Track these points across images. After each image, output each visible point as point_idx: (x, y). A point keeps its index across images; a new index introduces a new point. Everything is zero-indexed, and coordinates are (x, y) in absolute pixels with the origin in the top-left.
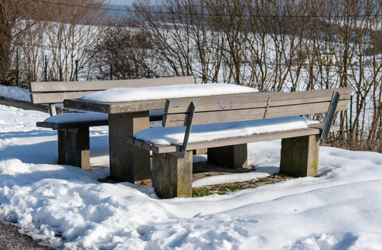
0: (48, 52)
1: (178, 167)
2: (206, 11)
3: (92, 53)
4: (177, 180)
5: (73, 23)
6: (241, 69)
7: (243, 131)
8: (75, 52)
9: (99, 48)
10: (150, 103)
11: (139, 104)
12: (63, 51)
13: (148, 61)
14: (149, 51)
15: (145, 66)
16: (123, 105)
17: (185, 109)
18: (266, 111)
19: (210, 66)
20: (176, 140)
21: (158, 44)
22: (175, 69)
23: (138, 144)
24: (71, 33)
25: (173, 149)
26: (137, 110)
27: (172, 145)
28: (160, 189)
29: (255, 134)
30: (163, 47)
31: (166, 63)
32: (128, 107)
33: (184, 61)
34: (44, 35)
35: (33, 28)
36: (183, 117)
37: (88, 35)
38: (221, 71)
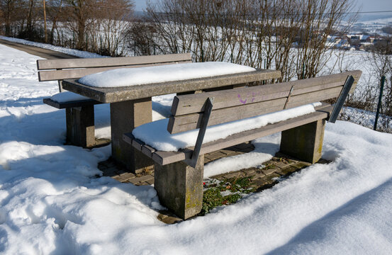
0: (103, 34)
1: (187, 176)
2: (185, 12)
3: (125, 34)
4: (185, 192)
5: (116, 19)
6: (203, 43)
7: (257, 121)
8: (117, 33)
9: (129, 32)
10: (153, 88)
11: (140, 90)
12: (110, 33)
13: (155, 38)
14: (154, 34)
15: (153, 42)
16: (121, 93)
17: (199, 108)
18: (287, 101)
19: (187, 42)
20: (185, 144)
21: (159, 30)
22: (168, 43)
23: (136, 146)
24: (115, 25)
25: (182, 157)
26: (138, 98)
27: (180, 150)
28: (164, 195)
29: (269, 124)
30: (162, 31)
31: (164, 40)
32: (127, 95)
33: (173, 39)
34: (101, 25)
35: (96, 22)
36: (196, 118)
37: (123, 26)
38: (192, 45)
